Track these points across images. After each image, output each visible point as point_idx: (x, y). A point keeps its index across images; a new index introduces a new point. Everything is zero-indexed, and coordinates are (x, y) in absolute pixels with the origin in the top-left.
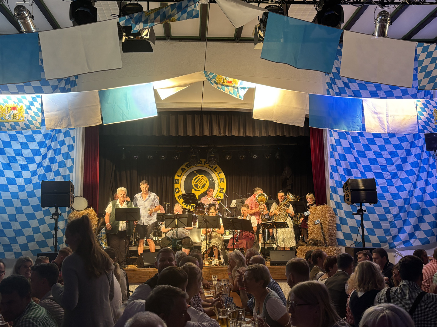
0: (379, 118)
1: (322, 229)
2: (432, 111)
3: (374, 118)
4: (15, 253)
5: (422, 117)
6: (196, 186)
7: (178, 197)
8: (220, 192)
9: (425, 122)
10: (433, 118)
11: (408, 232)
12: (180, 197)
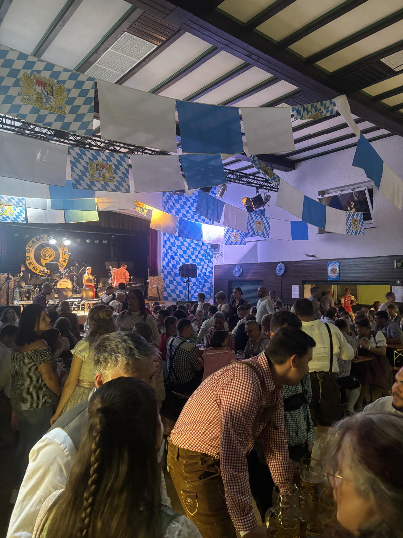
1: (158, 291)
2: (230, 233)
5: (226, 236)
6: (45, 255)
7: (29, 263)
12: (30, 263)
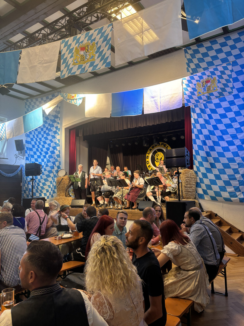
0: (154, 101)
2: (195, 85)
3: (152, 101)
5: (187, 92)
9: (188, 96)
10: (196, 91)
12: (149, 166)
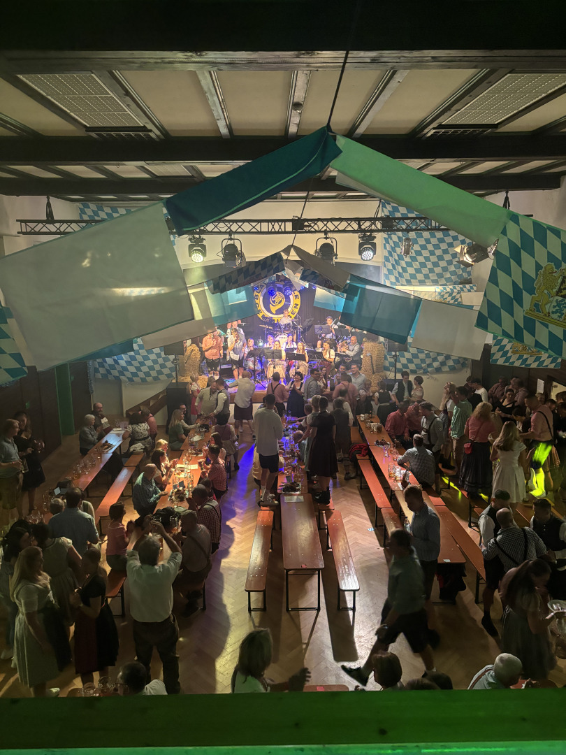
1: (372, 360)
4: (141, 378)
6: (274, 302)
8: (295, 307)
11: (440, 361)
12: (259, 311)
